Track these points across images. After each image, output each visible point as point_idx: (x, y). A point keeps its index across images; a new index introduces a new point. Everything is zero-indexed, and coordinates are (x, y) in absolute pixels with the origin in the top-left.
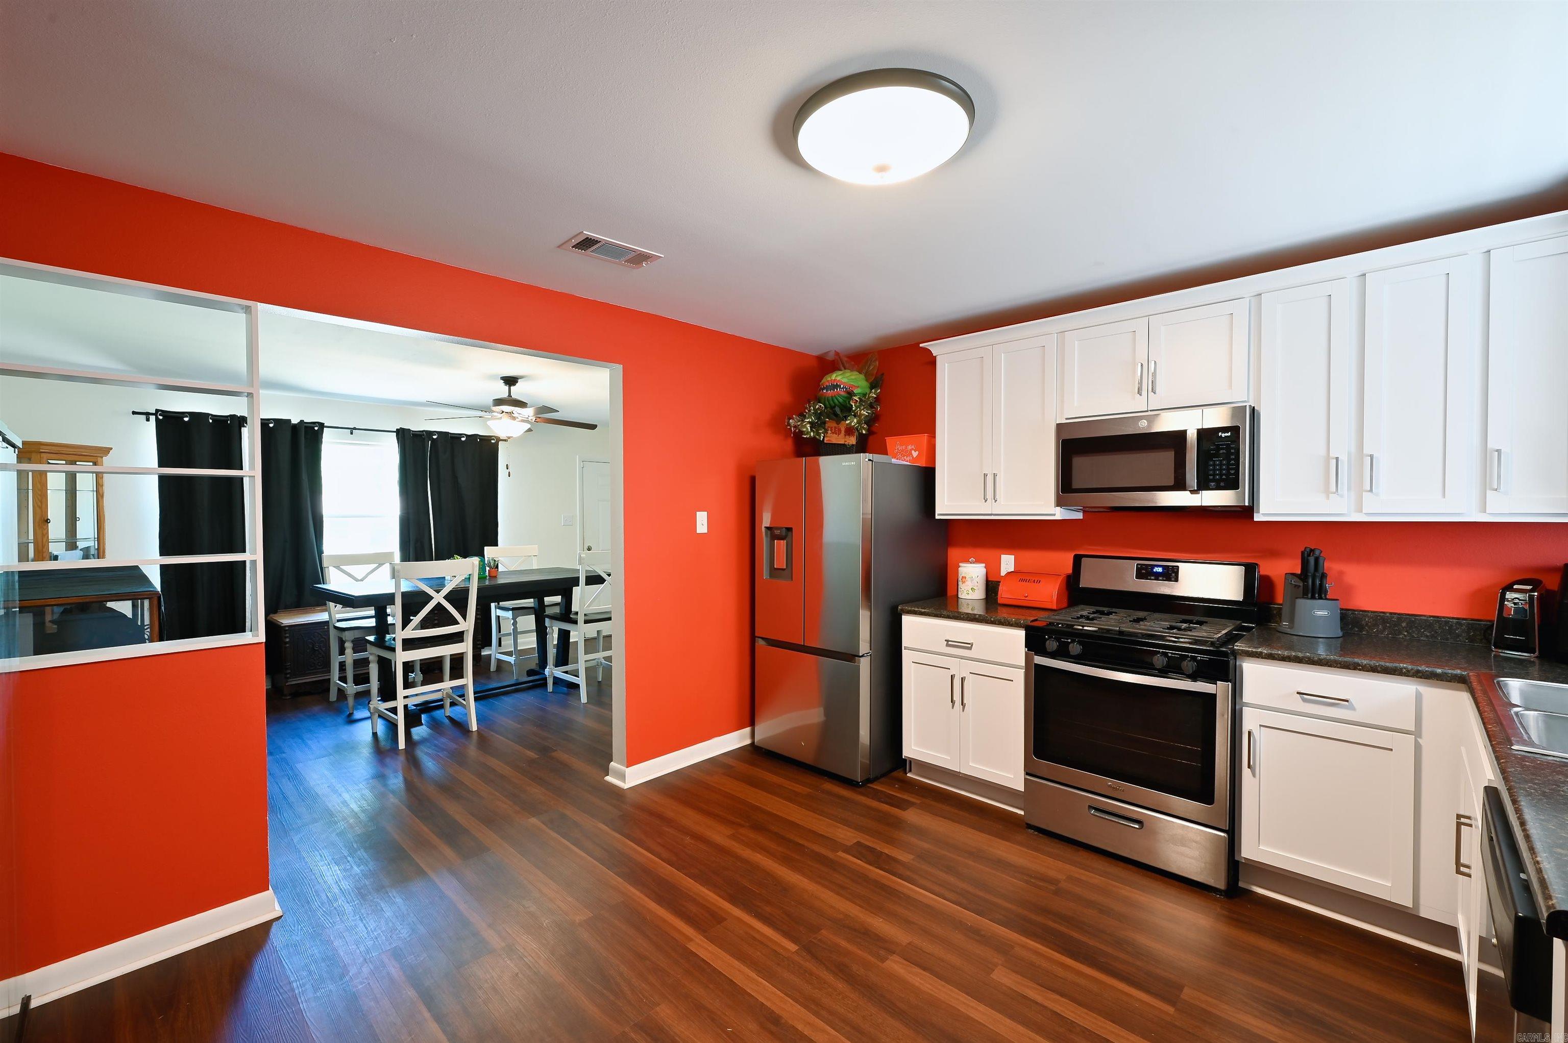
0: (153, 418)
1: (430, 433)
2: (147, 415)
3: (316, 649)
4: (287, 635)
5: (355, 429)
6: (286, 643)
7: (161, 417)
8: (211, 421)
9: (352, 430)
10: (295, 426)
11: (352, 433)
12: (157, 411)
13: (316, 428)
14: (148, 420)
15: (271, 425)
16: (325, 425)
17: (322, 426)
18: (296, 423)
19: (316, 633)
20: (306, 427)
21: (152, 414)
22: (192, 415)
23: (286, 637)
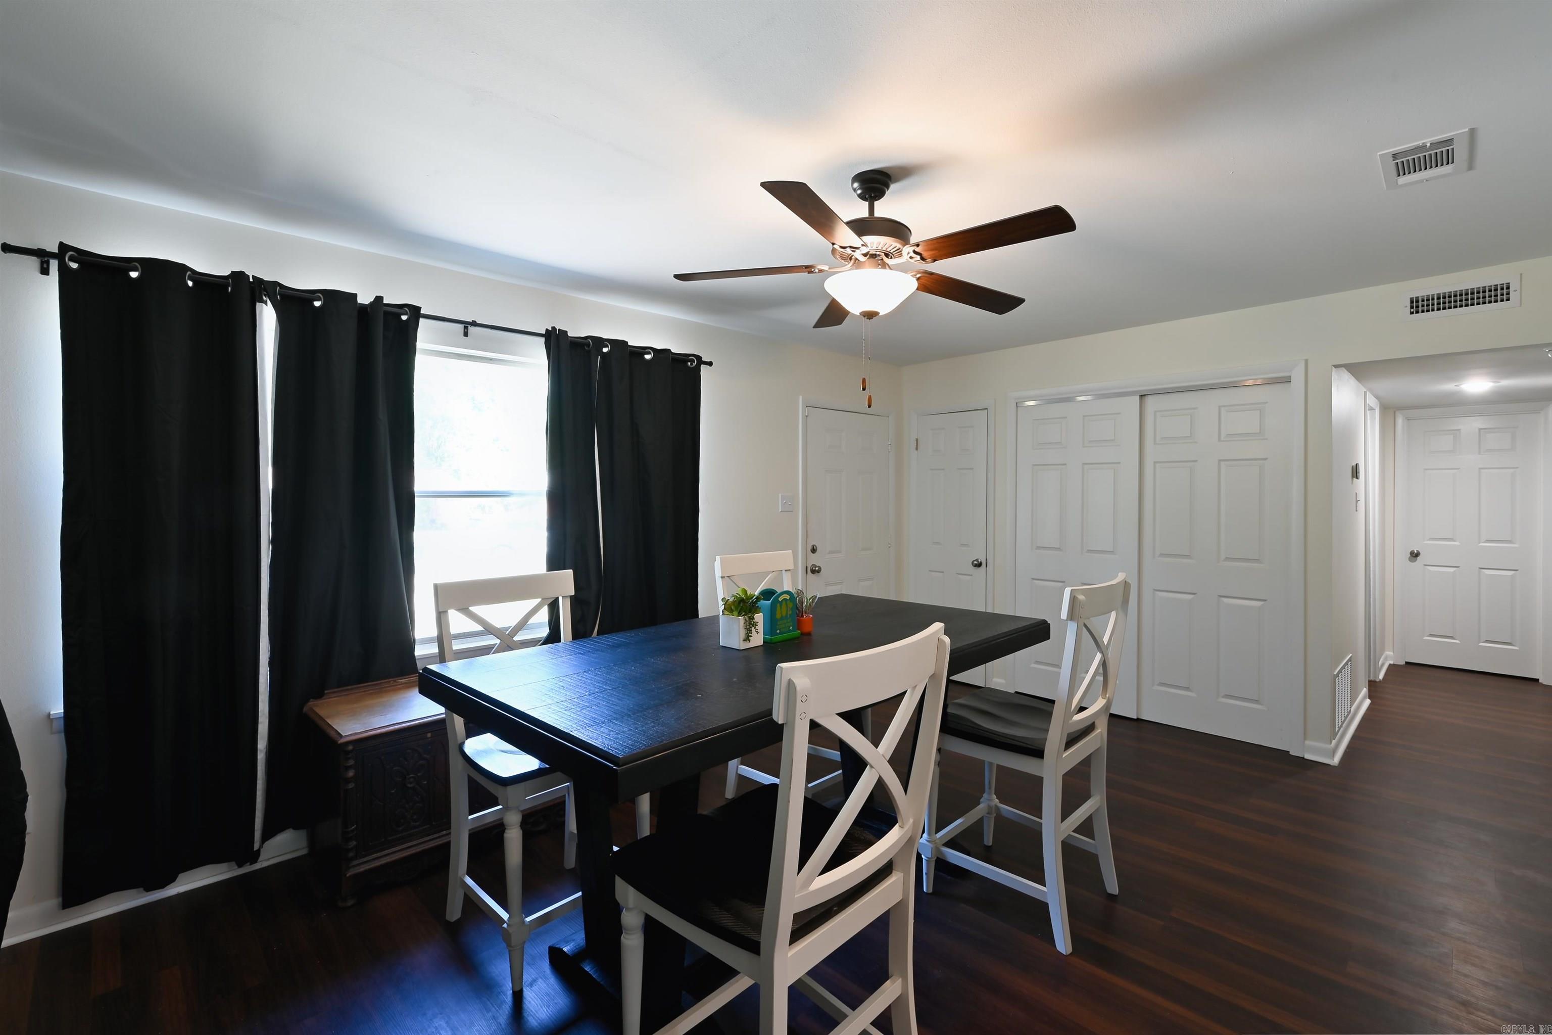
0: (54, 265)
1: (599, 342)
2: (43, 256)
3: (409, 786)
4: (351, 762)
5: (474, 324)
6: (348, 781)
7: (74, 266)
8: (190, 283)
9: (467, 326)
10: (364, 310)
11: (466, 334)
12: (63, 247)
13: (404, 318)
14: (45, 271)
15: (317, 304)
16: (422, 312)
17: (415, 312)
18: (367, 302)
19: (409, 751)
20: (386, 314)
21: (52, 255)
22: (148, 265)
23: (348, 768)
